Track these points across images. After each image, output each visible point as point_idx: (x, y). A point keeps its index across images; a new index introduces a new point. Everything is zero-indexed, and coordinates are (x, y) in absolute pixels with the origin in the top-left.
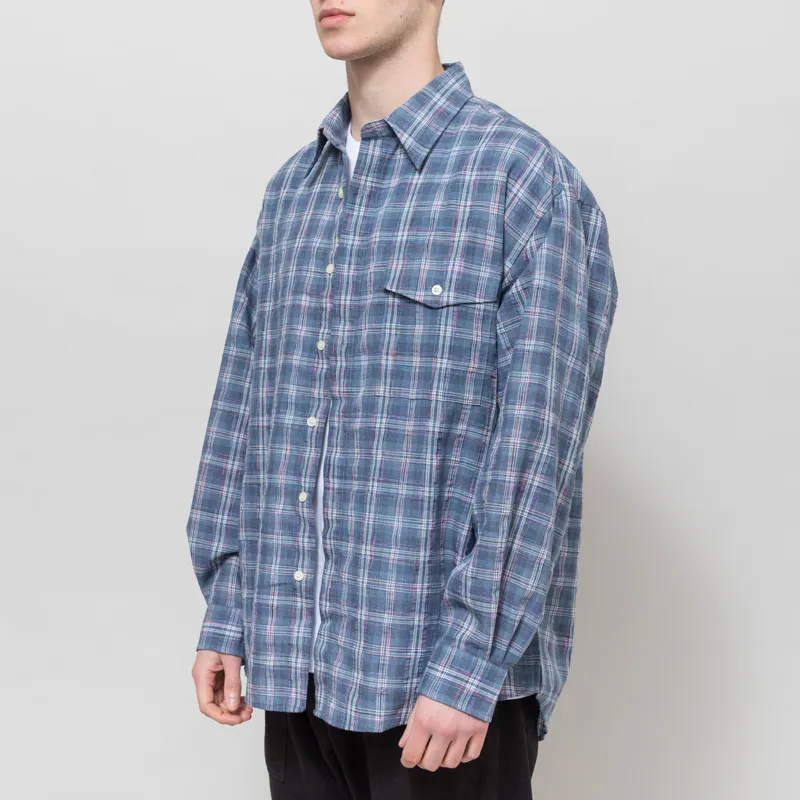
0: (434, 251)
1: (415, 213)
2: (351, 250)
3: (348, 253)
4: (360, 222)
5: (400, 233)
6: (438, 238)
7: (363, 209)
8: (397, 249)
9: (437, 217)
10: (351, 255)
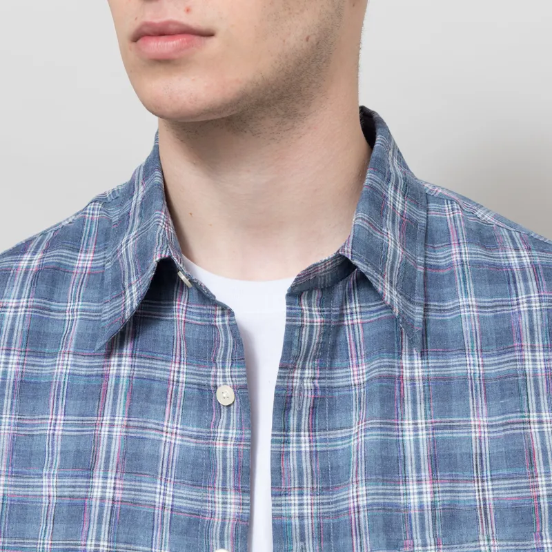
0: (501, 523)
1: (434, 443)
2: (302, 527)
3: (296, 533)
4: (306, 465)
5: (413, 488)
6: (504, 495)
7: (305, 437)
8: (416, 523)
9: (486, 451)
10: (302, 539)
